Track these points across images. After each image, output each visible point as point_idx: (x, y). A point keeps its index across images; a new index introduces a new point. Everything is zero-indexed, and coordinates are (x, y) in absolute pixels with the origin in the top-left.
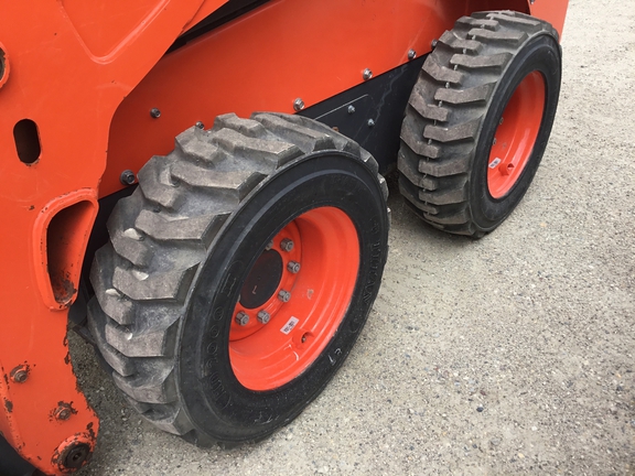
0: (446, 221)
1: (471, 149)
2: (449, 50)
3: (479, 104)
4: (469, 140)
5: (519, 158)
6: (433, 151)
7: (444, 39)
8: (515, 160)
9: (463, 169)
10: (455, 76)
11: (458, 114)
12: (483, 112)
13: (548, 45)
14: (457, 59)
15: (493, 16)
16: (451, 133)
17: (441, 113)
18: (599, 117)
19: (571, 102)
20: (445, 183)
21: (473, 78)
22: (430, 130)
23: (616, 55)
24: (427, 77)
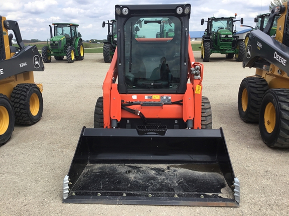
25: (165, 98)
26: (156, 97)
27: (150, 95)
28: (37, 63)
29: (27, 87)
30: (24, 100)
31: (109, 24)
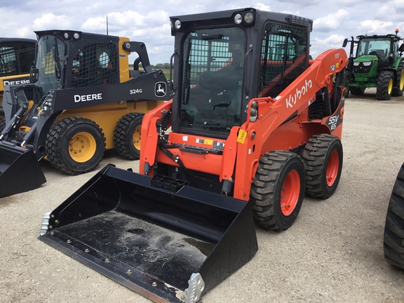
0: (315, 190)
1: (322, 167)
2: (312, 143)
3: (323, 156)
4: (321, 165)
5: (333, 176)
6: (311, 168)
7: (310, 140)
8: (332, 176)
9: (320, 173)
10: (315, 149)
11: (317, 158)
12: (324, 158)
13: (338, 142)
14: (315, 145)
15: (322, 135)
16: (316, 163)
17: (313, 158)
18: (357, 172)
19: (346, 168)
20: (315, 177)
21: (320, 149)
22: (310, 163)
23: (361, 155)
24: (307, 149)
25: (218, 144)
26: (209, 142)
27: (202, 138)
28: (160, 90)
29: (133, 117)
30: (125, 131)
31: (353, 42)
